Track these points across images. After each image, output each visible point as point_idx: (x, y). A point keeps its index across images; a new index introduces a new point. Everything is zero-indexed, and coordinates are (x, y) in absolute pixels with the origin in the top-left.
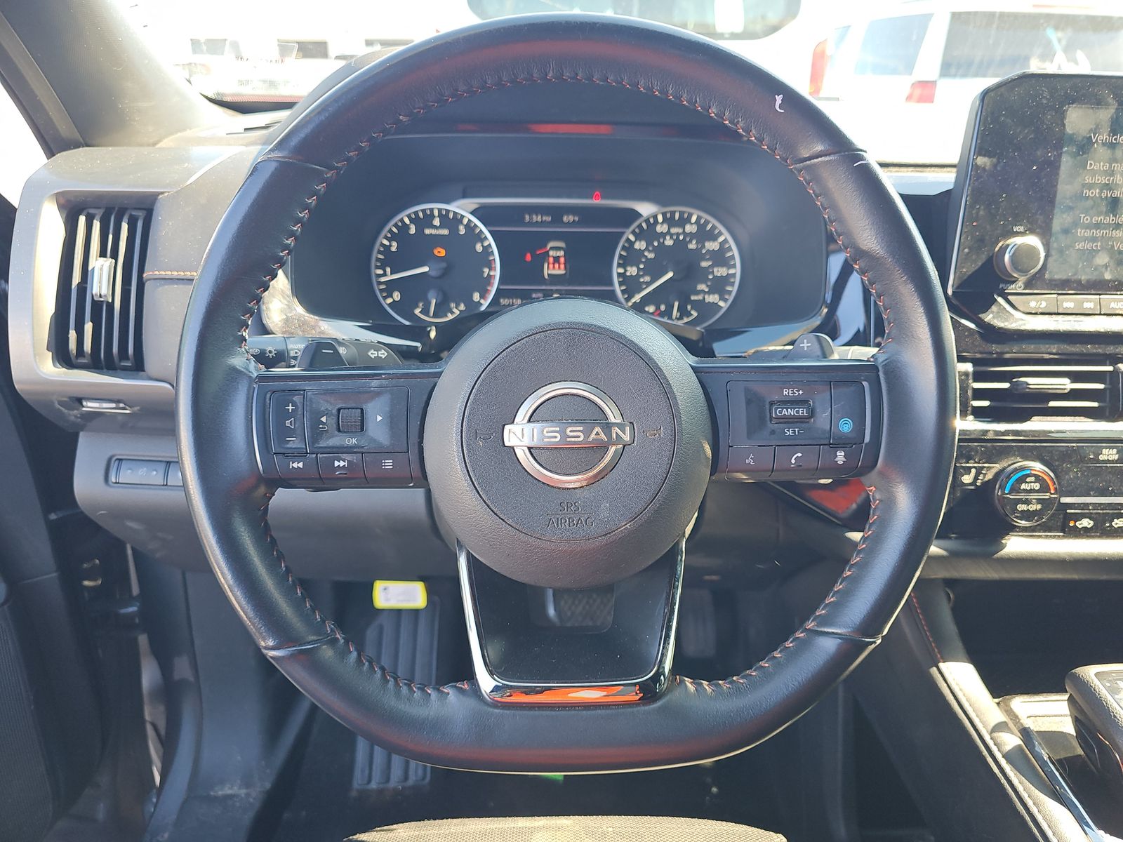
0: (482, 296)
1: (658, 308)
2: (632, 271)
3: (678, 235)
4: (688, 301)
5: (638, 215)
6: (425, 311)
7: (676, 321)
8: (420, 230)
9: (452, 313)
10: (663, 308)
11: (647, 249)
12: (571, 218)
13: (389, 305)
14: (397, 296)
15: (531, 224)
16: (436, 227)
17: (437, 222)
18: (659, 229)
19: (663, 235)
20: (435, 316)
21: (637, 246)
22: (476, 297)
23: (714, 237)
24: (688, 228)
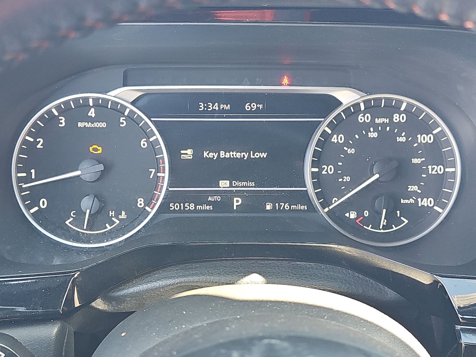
0: (148, 203)
1: (360, 214)
2: (328, 170)
3: (384, 125)
4: (398, 206)
5: (337, 103)
6: (78, 221)
7: (382, 230)
8: (71, 123)
9: (112, 223)
10: (366, 213)
11: (346, 144)
12: (254, 106)
13: (33, 215)
14: (43, 203)
15: (206, 113)
16: (91, 120)
17: (92, 113)
18: (361, 118)
19: (366, 126)
20: (89, 228)
21: (334, 139)
22: (141, 202)
23: (427, 129)
24: (396, 118)
